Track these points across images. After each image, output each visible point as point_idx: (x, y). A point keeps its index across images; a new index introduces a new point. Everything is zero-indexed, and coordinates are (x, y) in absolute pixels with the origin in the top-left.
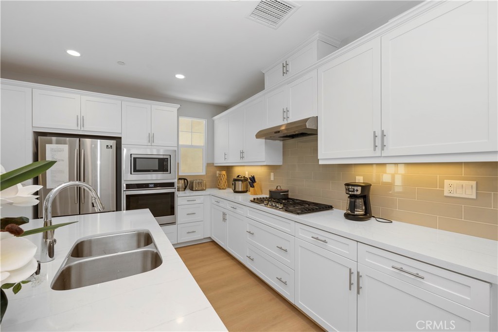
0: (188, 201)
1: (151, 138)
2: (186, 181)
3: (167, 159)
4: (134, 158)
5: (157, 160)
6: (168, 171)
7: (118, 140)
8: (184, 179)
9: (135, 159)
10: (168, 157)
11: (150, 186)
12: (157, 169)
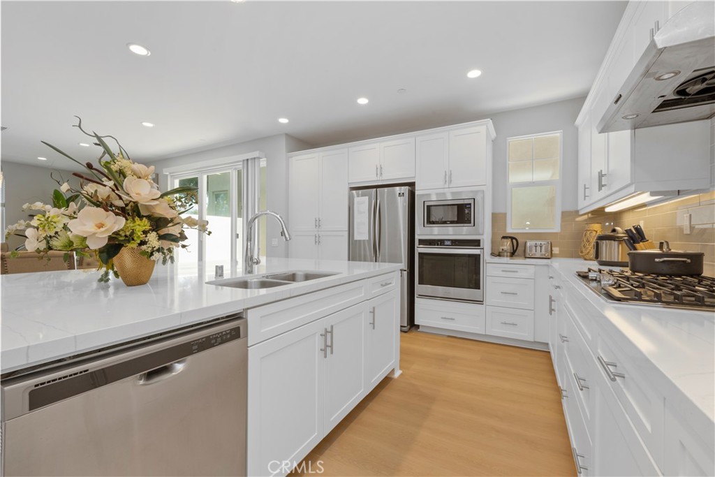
0: (503, 271)
1: (448, 178)
2: (514, 241)
3: (470, 204)
4: (427, 206)
5: (456, 207)
6: (470, 223)
7: (412, 185)
8: (512, 238)
9: (429, 207)
10: (472, 201)
11: (446, 243)
12: (456, 220)
